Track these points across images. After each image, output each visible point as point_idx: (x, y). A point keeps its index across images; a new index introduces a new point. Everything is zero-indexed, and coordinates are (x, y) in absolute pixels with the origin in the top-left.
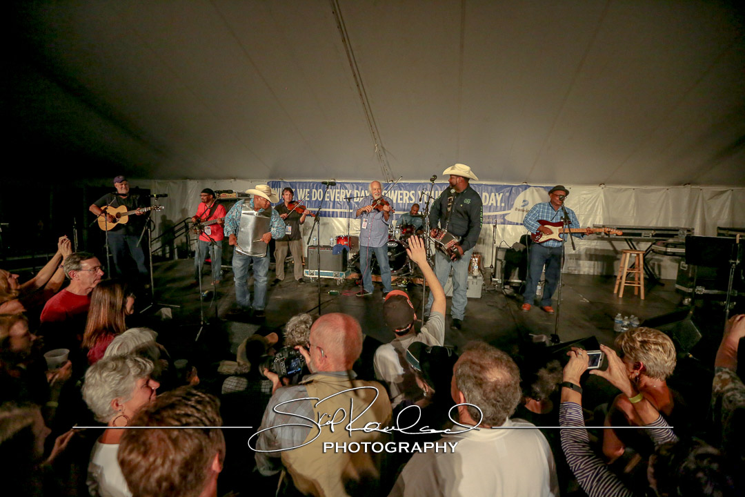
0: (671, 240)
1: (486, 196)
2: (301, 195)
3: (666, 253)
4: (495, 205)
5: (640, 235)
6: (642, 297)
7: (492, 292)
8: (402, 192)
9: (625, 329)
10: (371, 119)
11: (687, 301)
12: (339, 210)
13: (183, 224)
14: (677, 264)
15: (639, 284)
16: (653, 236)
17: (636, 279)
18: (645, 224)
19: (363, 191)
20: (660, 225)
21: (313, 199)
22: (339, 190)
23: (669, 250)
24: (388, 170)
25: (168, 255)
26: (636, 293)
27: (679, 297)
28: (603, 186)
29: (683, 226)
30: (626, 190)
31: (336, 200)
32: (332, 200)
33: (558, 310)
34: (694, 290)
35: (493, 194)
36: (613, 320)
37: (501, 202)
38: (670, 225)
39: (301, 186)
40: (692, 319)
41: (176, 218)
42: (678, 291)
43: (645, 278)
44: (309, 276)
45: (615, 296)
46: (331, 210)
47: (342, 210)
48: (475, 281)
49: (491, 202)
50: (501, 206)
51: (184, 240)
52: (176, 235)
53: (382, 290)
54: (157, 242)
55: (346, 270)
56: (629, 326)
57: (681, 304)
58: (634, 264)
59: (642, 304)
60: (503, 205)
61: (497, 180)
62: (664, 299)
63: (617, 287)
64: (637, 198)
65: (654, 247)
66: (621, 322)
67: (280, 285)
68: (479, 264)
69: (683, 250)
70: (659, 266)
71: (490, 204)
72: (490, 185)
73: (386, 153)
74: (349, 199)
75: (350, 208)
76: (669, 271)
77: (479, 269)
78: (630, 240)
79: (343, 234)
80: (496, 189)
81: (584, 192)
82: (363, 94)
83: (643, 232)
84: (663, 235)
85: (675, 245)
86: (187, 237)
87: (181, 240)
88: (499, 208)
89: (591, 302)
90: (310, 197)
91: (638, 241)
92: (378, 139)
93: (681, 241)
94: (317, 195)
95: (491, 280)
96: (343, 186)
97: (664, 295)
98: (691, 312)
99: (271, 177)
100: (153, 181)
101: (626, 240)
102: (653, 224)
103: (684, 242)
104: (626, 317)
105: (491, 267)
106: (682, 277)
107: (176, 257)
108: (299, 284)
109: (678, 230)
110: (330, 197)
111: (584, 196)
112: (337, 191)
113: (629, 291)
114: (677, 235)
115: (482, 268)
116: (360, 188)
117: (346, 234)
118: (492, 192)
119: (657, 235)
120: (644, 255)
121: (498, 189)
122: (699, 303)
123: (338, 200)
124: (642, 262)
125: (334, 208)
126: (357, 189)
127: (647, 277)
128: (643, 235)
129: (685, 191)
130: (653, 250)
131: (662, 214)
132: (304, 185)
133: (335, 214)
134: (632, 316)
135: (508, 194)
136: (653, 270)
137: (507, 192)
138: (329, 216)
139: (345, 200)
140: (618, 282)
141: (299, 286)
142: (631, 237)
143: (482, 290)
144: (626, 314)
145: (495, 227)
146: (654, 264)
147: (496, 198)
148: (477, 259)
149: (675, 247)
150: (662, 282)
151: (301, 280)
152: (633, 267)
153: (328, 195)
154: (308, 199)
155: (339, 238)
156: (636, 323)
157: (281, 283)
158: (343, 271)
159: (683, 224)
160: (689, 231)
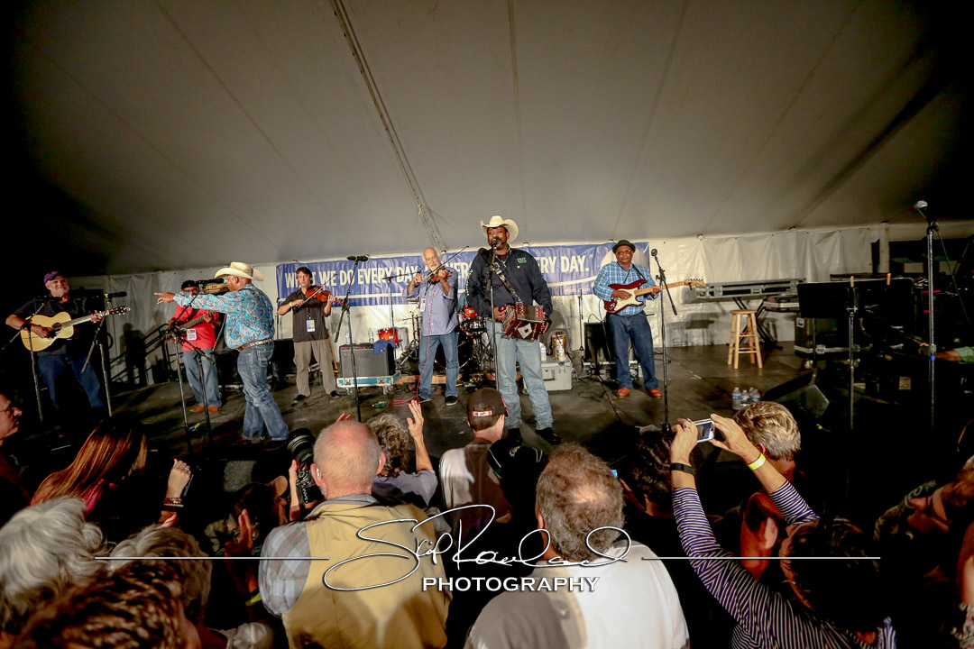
0: (783, 295)
1: (565, 261)
2: (325, 279)
3: (779, 310)
4: (577, 270)
5: (749, 291)
6: (760, 365)
7: (585, 380)
8: (458, 264)
9: (745, 405)
10: (409, 172)
11: (808, 364)
12: (378, 296)
13: (157, 334)
14: (793, 323)
15: (755, 350)
16: (763, 292)
17: (751, 344)
18: (753, 279)
19: (408, 268)
20: (770, 278)
21: (342, 284)
22: (376, 269)
23: (783, 305)
24: (439, 237)
25: (137, 381)
26: (753, 362)
27: (799, 360)
28: (701, 237)
29: (794, 277)
30: (727, 239)
31: (373, 282)
32: (368, 282)
33: (666, 392)
34: (814, 350)
35: (574, 257)
36: (731, 397)
37: (585, 266)
38: (781, 277)
39: (323, 268)
40: (816, 383)
41: (145, 326)
42: (798, 353)
43: (760, 343)
44: (344, 386)
45: (730, 367)
46: (367, 296)
47: (383, 295)
48: (562, 368)
49: (572, 267)
50: (585, 272)
51: (161, 357)
52: (147, 350)
53: (443, 394)
54: (119, 363)
55: (394, 372)
56: (749, 400)
57: (803, 368)
58: (746, 328)
59: (760, 374)
60: (587, 269)
61: (577, 240)
62: (782, 364)
63: (730, 357)
64: (741, 250)
65: (766, 304)
66: (740, 398)
67: (305, 404)
68: (565, 346)
69: (796, 305)
70: (774, 327)
71: (571, 271)
72: (569, 247)
73: (434, 215)
74: (390, 278)
75: (393, 290)
76: (786, 331)
77: (566, 353)
78: (739, 299)
79: (387, 325)
80: (577, 250)
81: (682, 246)
82: (395, 139)
83: (752, 288)
84: (774, 289)
85: (788, 300)
86: (165, 351)
87: (156, 358)
88: (582, 275)
89: (703, 379)
90: (337, 281)
91: (748, 299)
92: (421, 198)
93: (794, 294)
94: (346, 277)
95: (583, 366)
96: (380, 263)
97: (782, 359)
98: (814, 375)
99: (280, 259)
100: (106, 277)
101: (734, 299)
102: (762, 278)
103: (797, 294)
104: (745, 391)
105: (581, 349)
106: (801, 337)
107: (151, 382)
108: (331, 399)
109: (789, 282)
110: (364, 279)
111: (681, 251)
112: (373, 270)
113: (744, 359)
114: (789, 288)
115: (570, 352)
116: (403, 264)
117: (390, 326)
118: (572, 255)
119: (767, 290)
120: (757, 315)
121: (580, 251)
122: (822, 365)
123: (376, 282)
124: (754, 323)
125: (370, 293)
126: (400, 265)
127: (762, 340)
128: (752, 291)
129: (791, 235)
130: (764, 308)
131: (771, 264)
132: (327, 267)
133: (373, 301)
134: (752, 389)
135: (591, 256)
136: (768, 332)
137: (591, 253)
138: (365, 305)
139: (384, 281)
140: (731, 351)
141: (332, 402)
142: (740, 295)
143: (572, 379)
144: (744, 387)
145: (580, 298)
146: (768, 325)
147: (578, 263)
148: (561, 340)
149: (789, 301)
150: (779, 345)
151: (334, 394)
152: (745, 331)
153: (362, 276)
154: (335, 284)
155: (381, 332)
156: (756, 397)
157: (306, 401)
158: (390, 374)
159: (793, 274)
160: (800, 281)
